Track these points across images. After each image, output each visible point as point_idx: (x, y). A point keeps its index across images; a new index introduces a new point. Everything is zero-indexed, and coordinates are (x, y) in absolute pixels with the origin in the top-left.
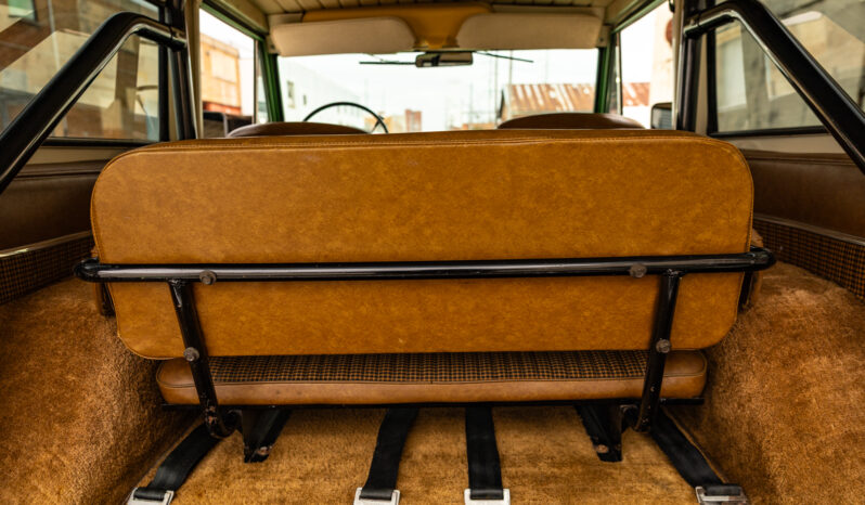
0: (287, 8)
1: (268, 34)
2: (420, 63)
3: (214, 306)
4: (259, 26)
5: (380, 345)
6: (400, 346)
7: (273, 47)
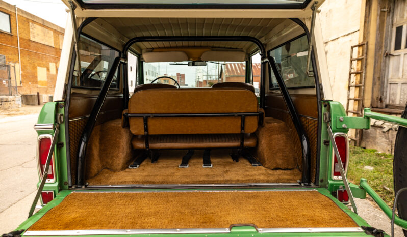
0: (148, 47)
1: (141, 55)
2: (189, 64)
3: (151, 122)
4: (139, 53)
5: (185, 132)
6: (189, 132)
7: (143, 59)
